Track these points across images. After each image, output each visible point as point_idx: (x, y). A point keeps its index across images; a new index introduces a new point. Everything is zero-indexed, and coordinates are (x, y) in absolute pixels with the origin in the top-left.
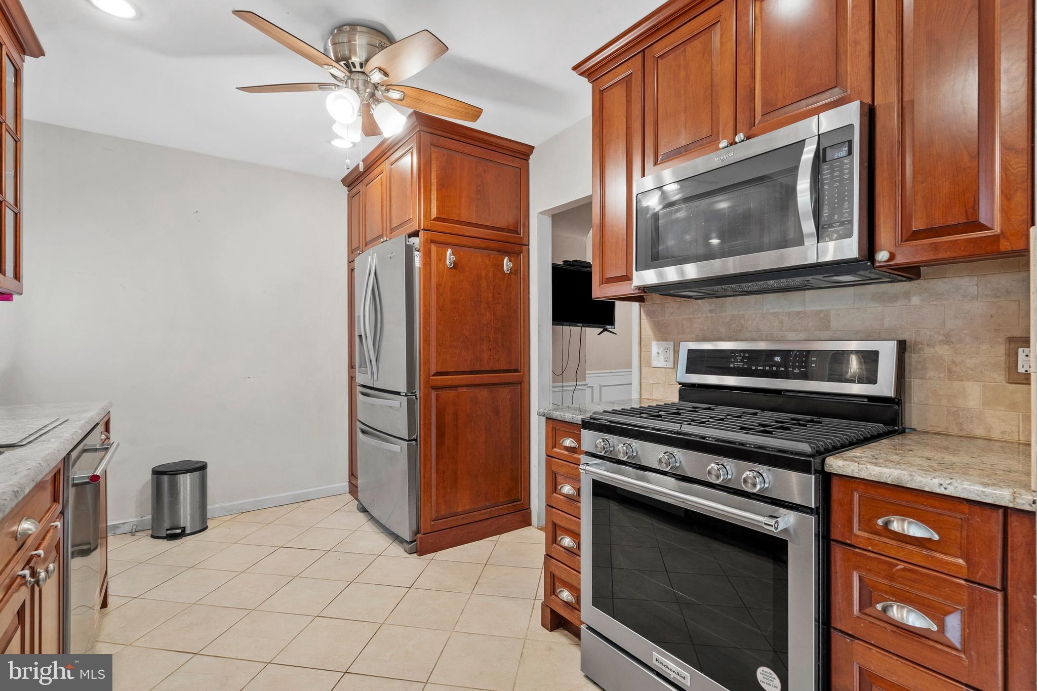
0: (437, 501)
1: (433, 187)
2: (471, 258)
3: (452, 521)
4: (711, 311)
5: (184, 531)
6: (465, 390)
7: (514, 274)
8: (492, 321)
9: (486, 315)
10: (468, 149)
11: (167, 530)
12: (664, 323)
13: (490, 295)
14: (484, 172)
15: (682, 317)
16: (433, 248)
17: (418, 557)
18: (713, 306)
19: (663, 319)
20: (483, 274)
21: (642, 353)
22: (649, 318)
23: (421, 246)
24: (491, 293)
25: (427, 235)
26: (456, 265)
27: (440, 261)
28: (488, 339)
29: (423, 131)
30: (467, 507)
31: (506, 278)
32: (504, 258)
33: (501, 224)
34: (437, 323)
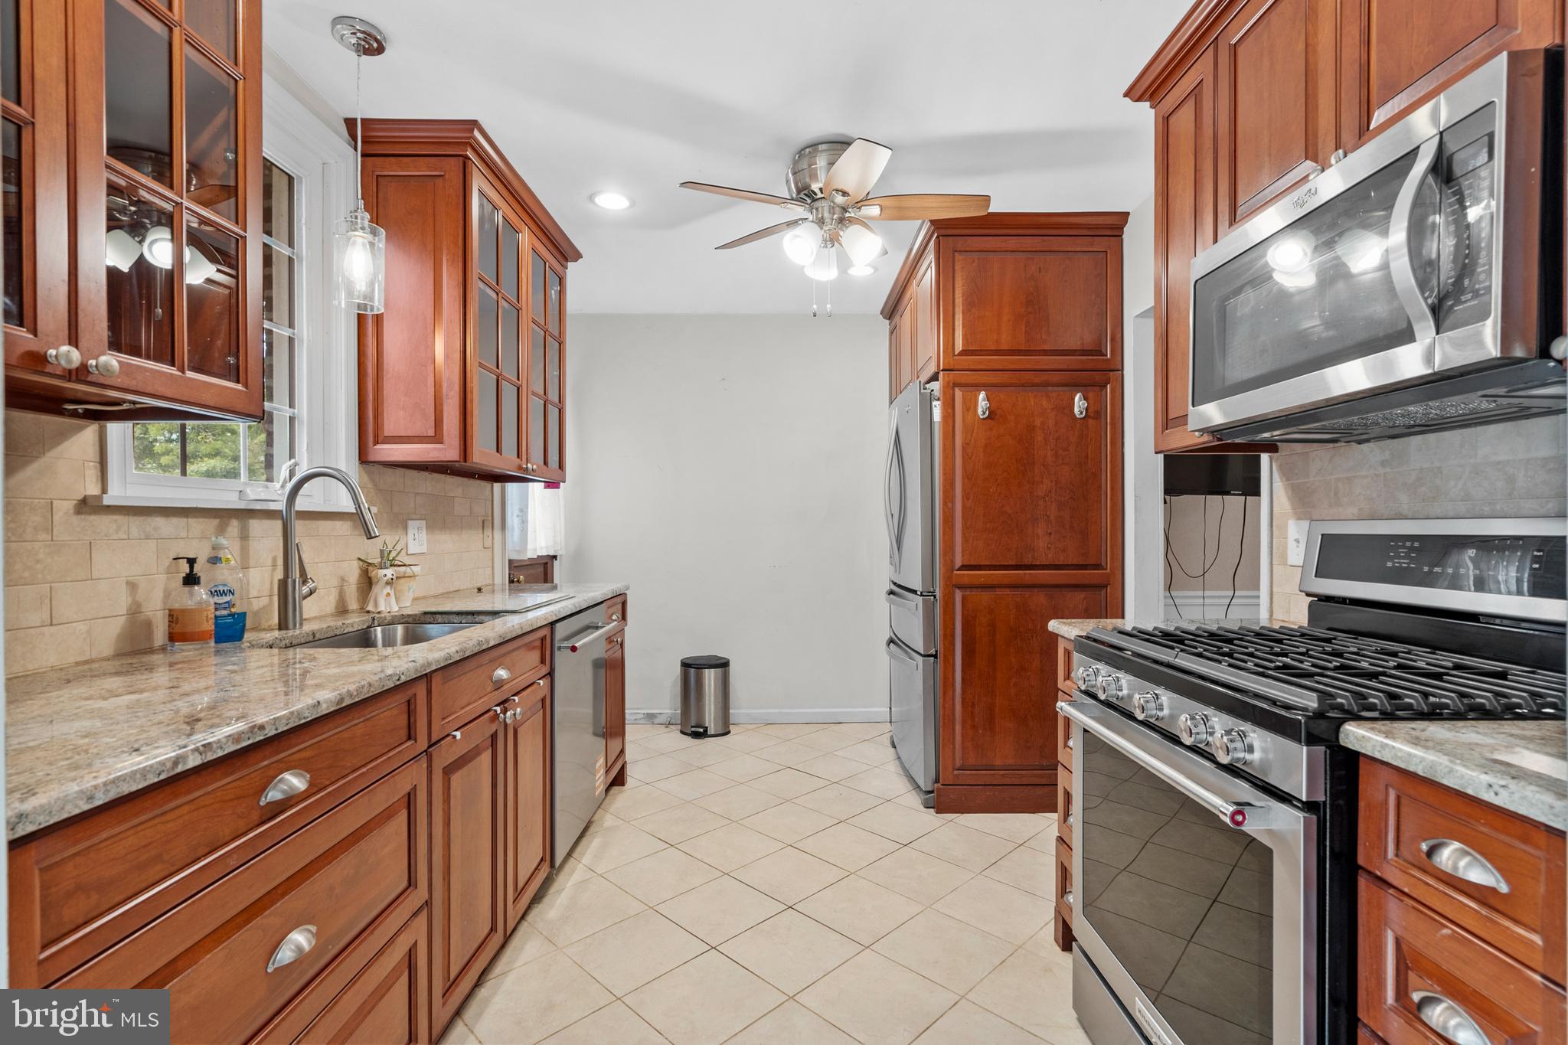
0: (963, 743)
1: (957, 310)
2: (1017, 401)
3: (985, 776)
4: (1383, 464)
5: (707, 731)
6: (1007, 592)
7: (1093, 418)
8: (1053, 492)
9: (1042, 482)
10: (1012, 243)
11: (692, 727)
12: (1308, 488)
13: (1049, 453)
14: (1040, 272)
15: (1336, 476)
16: (958, 394)
17: (935, 814)
18: (1387, 453)
19: (1306, 480)
20: (1038, 422)
21: (1274, 540)
22: (1284, 479)
23: (940, 394)
24: (1052, 450)
25: (949, 377)
26: (992, 414)
27: (968, 410)
28: (1046, 518)
29: (942, 236)
30: (1011, 762)
31: (1078, 425)
32: (1075, 396)
33: (1073, 343)
34: (963, 497)
